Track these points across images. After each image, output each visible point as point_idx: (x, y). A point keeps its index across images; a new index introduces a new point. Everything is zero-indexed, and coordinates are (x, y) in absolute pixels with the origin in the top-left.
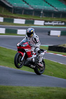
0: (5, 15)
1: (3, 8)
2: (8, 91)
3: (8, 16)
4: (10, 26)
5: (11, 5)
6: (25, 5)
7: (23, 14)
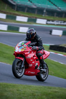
0: (8, 11)
1: (6, 5)
2: (11, 89)
3: (11, 13)
4: (12, 23)
5: (14, 2)
6: (29, 3)
7: (25, 12)
